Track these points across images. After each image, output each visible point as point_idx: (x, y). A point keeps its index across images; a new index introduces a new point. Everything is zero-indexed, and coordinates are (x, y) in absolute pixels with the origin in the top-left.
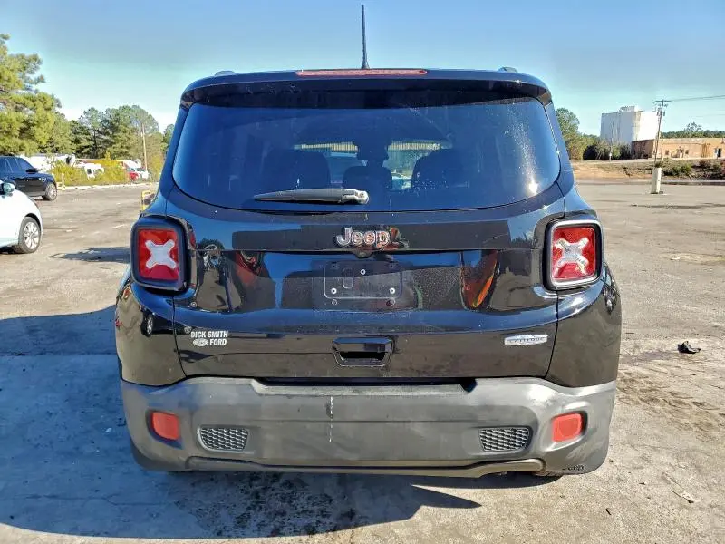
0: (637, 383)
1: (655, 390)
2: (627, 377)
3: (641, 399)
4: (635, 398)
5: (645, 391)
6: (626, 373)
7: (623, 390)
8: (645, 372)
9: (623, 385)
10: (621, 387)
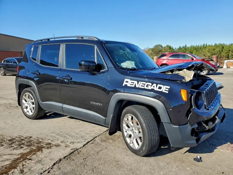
0: (17, 145)
1: (10, 144)
2: (22, 146)
3: (15, 139)
4: (17, 139)
5: (14, 142)
6: (23, 147)
7: (23, 140)
8: (15, 152)
9: (23, 142)
10: (24, 141)
